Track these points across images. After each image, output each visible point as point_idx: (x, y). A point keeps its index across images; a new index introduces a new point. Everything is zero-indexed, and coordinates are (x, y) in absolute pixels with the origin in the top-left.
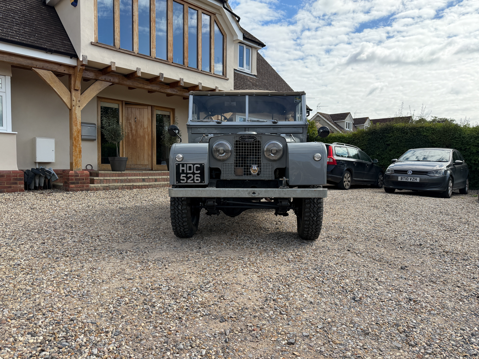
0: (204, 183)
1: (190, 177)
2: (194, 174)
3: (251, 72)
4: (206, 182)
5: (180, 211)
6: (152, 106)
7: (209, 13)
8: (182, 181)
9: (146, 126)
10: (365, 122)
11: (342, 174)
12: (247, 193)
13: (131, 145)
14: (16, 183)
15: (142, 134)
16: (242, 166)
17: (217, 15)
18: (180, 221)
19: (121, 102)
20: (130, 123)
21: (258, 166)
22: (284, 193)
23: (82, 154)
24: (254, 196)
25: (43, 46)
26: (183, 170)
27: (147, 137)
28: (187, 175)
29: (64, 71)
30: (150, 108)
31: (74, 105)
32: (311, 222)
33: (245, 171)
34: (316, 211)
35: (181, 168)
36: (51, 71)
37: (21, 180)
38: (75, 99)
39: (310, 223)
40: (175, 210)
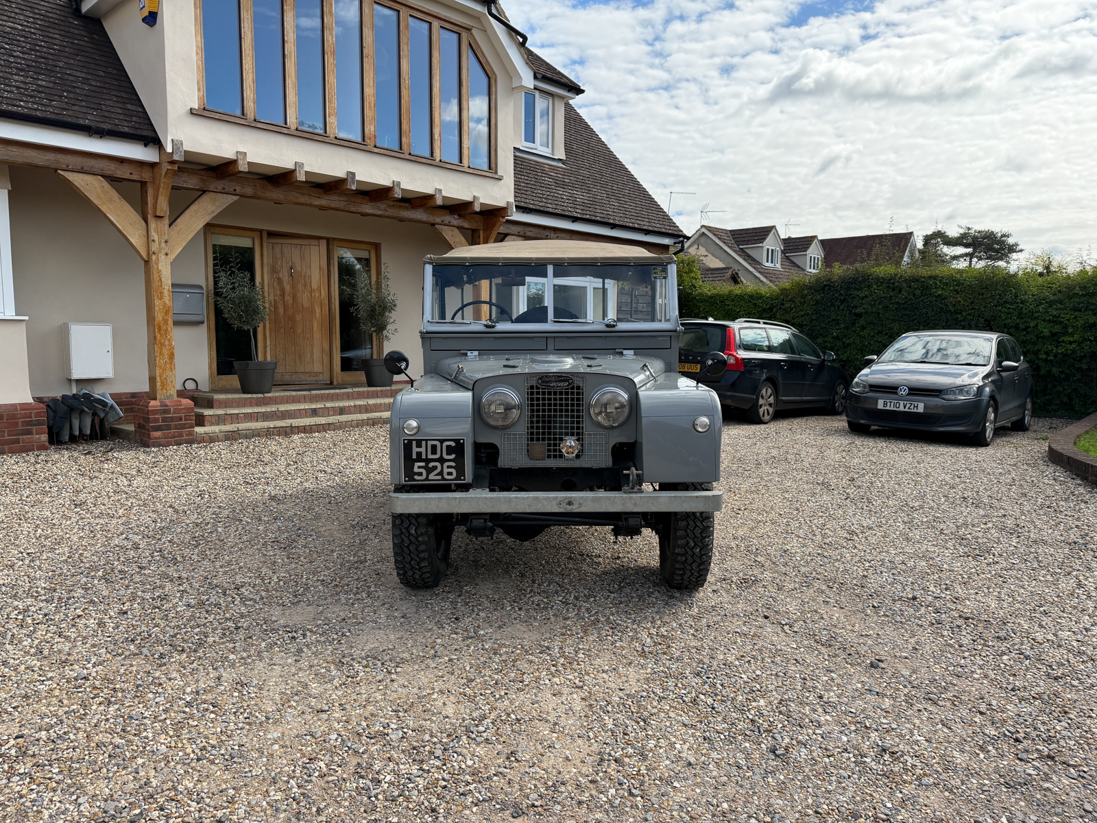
0: (464, 480)
1: (435, 468)
2: (441, 460)
3: (553, 153)
4: (469, 477)
5: (412, 539)
6: (328, 240)
7: (455, 28)
8: (416, 477)
9: (315, 286)
10: (808, 248)
11: (755, 390)
12: (554, 503)
13: (283, 330)
14: (29, 433)
15: (306, 304)
16: (543, 439)
17: (474, 31)
18: (412, 559)
19: (258, 233)
20: (279, 279)
21: (578, 440)
22: (633, 502)
23: (177, 360)
24: (569, 509)
25: (81, 122)
26: (419, 454)
27: (318, 310)
28: (427, 464)
29: (131, 174)
30: (323, 243)
31: (156, 251)
32: (689, 558)
33: (549, 450)
34: (698, 535)
35: (415, 450)
36: (101, 176)
37: (39, 423)
38: (156, 238)
39: (687, 559)
40: (403, 536)
